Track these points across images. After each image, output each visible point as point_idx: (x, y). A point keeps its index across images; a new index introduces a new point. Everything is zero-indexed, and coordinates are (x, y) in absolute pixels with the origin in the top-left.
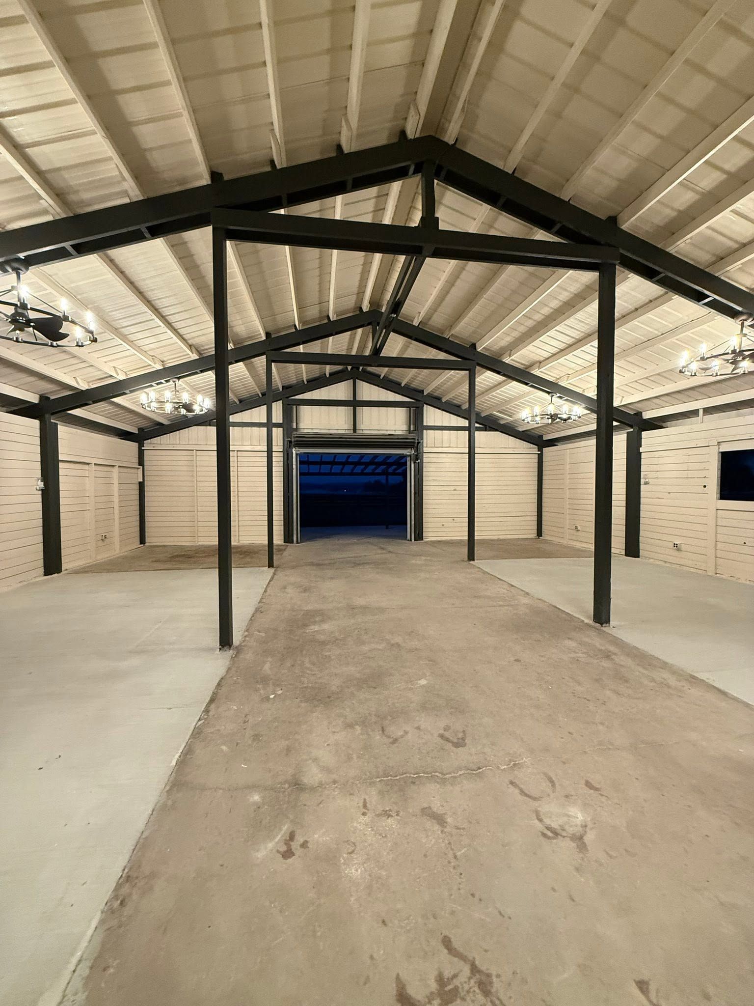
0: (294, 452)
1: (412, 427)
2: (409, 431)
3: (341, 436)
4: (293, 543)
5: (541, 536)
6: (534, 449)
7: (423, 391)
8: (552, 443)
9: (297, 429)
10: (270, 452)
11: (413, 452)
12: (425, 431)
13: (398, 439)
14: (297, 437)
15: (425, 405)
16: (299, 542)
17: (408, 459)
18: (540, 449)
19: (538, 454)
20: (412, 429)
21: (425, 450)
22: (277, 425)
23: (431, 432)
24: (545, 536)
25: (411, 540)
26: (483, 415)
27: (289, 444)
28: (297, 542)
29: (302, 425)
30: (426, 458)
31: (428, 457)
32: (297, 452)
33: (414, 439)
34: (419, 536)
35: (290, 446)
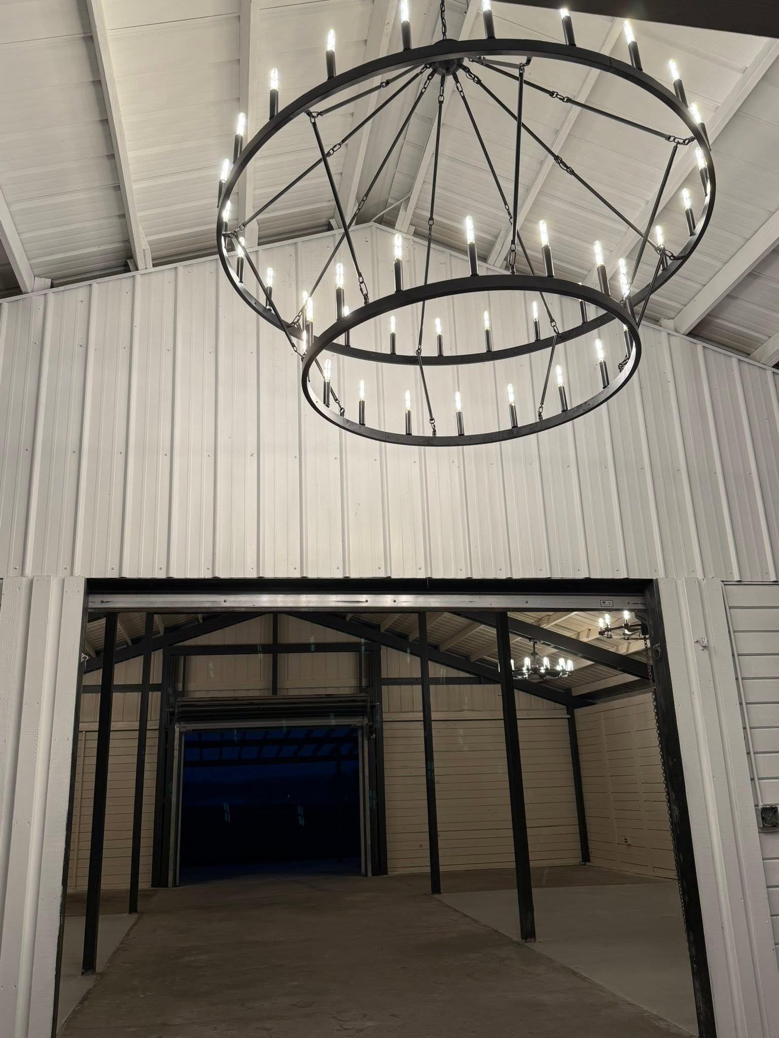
0: (177, 730)
1: (363, 680)
2: (360, 688)
3: (251, 701)
4: (167, 886)
5: (589, 861)
6: (560, 711)
7: (379, 626)
8: (589, 699)
9: (184, 692)
10: (143, 730)
11: (366, 721)
12: (384, 688)
13: (340, 701)
14: (183, 706)
15: (383, 647)
16: (178, 883)
17: (360, 732)
18: (570, 712)
19: (568, 718)
20: (364, 684)
21: (386, 717)
22: (156, 688)
23: (395, 689)
24: (595, 861)
25: (366, 875)
26: (473, 659)
27: (169, 718)
28: (175, 885)
29: (192, 686)
30: (388, 731)
31: (392, 729)
32: (182, 730)
33: (364, 701)
34: (380, 867)
35: (171, 720)
